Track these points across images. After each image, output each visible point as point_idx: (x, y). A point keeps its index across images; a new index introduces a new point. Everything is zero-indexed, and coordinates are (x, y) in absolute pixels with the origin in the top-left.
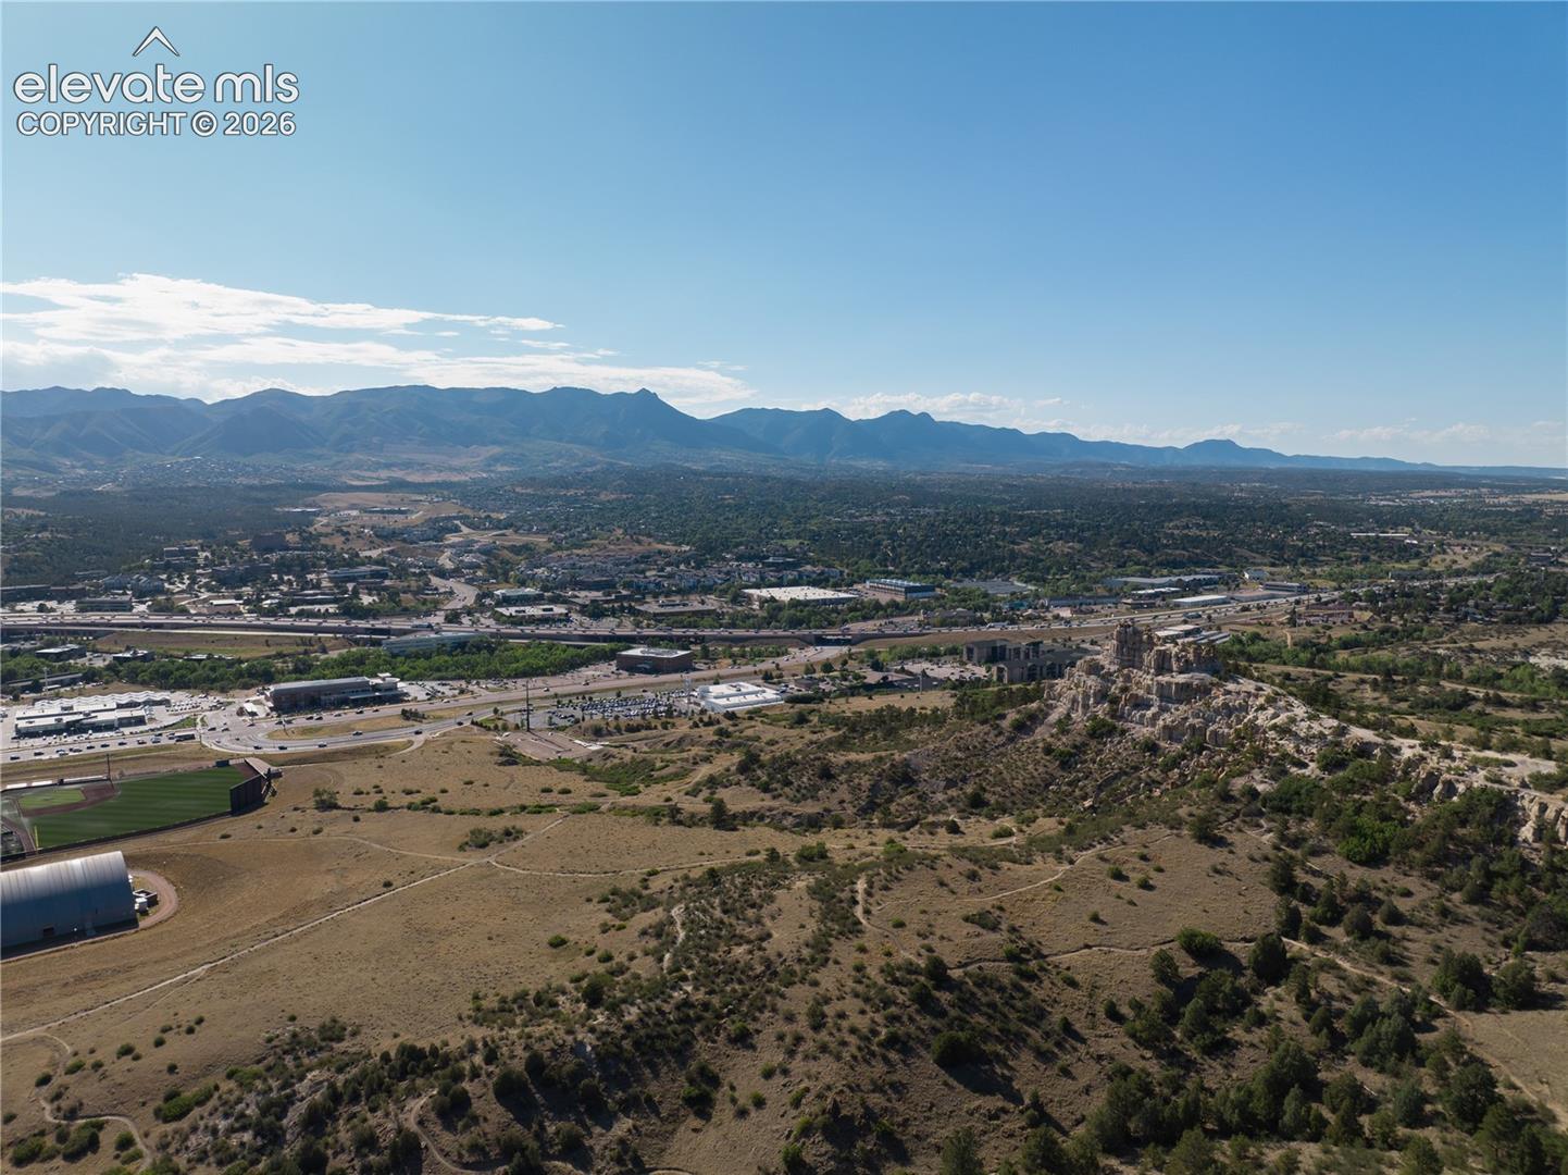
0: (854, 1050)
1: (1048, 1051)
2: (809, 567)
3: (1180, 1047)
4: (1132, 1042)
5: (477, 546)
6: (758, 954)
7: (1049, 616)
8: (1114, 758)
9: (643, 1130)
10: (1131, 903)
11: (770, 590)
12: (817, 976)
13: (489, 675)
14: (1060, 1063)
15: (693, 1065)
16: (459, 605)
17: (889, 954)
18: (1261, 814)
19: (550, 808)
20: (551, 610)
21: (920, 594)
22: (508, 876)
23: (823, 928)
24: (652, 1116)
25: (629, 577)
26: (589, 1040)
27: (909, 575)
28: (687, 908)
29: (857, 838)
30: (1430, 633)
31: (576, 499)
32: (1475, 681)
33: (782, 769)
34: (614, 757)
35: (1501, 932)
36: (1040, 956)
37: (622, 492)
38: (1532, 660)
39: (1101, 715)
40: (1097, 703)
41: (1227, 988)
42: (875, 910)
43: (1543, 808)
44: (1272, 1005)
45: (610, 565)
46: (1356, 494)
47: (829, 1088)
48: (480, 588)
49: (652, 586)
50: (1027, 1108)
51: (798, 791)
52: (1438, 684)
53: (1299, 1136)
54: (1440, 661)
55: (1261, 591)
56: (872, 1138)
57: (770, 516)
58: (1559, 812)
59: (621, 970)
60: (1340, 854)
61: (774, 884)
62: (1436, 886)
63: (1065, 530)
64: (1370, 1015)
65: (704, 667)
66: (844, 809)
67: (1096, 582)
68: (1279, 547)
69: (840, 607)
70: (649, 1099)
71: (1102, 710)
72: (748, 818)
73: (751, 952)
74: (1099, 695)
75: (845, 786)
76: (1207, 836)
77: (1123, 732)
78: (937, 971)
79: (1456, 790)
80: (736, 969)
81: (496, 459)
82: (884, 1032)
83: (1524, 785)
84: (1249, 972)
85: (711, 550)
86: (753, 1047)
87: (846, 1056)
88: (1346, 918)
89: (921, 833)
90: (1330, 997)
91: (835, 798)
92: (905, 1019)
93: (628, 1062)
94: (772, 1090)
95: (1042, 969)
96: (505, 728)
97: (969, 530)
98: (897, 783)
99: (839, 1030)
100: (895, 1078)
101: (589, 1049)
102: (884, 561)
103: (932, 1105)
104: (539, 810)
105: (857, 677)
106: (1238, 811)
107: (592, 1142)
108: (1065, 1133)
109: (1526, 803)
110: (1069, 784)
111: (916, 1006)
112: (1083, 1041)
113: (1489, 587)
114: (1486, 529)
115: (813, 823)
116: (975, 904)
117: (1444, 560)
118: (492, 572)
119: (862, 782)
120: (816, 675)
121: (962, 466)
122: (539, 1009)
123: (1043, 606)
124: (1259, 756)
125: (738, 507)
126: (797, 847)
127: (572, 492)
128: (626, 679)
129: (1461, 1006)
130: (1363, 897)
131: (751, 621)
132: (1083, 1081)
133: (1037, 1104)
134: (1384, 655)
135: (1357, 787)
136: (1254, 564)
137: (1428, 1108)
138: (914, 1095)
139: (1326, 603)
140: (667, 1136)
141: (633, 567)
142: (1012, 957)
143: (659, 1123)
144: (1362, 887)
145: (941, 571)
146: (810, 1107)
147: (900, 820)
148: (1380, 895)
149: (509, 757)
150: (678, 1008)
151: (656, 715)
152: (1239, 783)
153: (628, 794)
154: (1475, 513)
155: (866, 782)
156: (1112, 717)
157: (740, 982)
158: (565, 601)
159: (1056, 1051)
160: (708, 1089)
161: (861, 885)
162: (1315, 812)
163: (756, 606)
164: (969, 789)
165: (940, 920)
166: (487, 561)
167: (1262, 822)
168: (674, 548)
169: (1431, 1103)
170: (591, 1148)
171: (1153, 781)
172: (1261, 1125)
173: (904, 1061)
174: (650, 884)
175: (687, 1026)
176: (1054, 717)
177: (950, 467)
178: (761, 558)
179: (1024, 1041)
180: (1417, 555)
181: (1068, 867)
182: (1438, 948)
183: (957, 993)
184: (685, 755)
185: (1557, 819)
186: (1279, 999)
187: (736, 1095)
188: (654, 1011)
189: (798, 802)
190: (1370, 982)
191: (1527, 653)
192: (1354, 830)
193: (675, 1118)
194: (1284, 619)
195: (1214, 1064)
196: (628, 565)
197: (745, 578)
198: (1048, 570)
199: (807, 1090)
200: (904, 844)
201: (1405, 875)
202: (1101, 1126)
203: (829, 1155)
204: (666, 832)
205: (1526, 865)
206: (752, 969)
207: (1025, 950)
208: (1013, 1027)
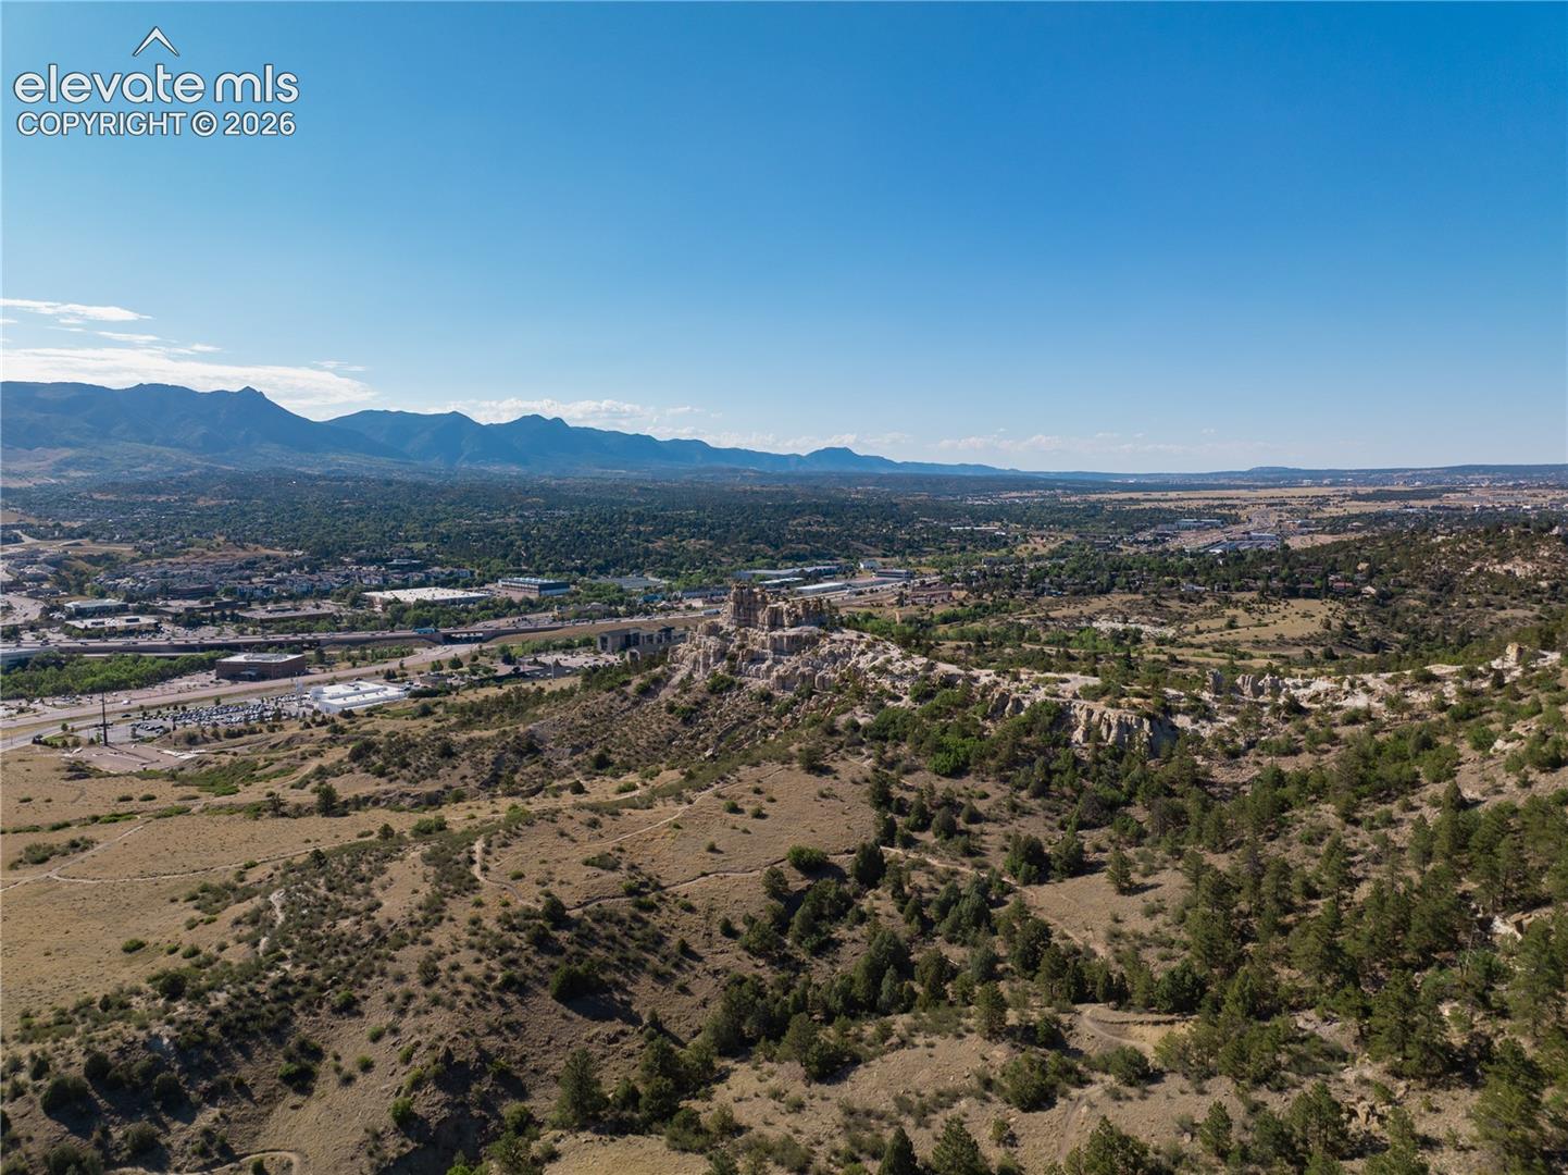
0: (468, 998)
1: (666, 973)
2: (437, 569)
3: (790, 952)
4: (746, 954)
5: (42, 557)
6: (365, 923)
7: (682, 606)
8: (733, 710)
9: (233, 1117)
10: (746, 831)
11: (394, 592)
12: (430, 935)
13: (56, 692)
14: (677, 982)
15: (292, 1042)
16: (20, 621)
17: (506, 904)
18: (862, 743)
19: (130, 816)
20: (137, 620)
21: (555, 591)
22: (73, 888)
23: (437, 889)
24: (244, 1100)
25: (231, 584)
26: (165, 1033)
27: (543, 573)
28: (287, 891)
29: (479, 808)
30: (1014, 606)
31: (167, 506)
32: (1047, 643)
33: (399, 752)
34: (210, 763)
35: (1058, 818)
36: (658, 887)
37: (224, 497)
38: (1095, 625)
39: (720, 672)
40: (716, 662)
41: (832, 894)
42: (493, 866)
43: (1090, 713)
44: (871, 903)
45: (209, 572)
46: (955, 496)
47: (441, 1038)
48: (47, 601)
49: (258, 593)
50: (646, 1027)
51: (416, 772)
52: (1020, 646)
53: (894, 1010)
54: (1022, 629)
55: (875, 578)
56: (488, 1080)
57: (395, 519)
58: (1102, 715)
59: (209, 962)
60: (929, 770)
61: (387, 857)
62: (1007, 787)
63: (697, 528)
64: (955, 897)
65: (319, 671)
66: (466, 784)
67: (726, 576)
68: (889, 540)
69: (470, 606)
70: (240, 1084)
71: (721, 668)
72: (360, 803)
73: (358, 923)
74: (718, 655)
75: (468, 762)
76: (815, 766)
77: (741, 686)
78: (556, 913)
79: (1023, 705)
80: (341, 941)
81: (68, 463)
82: (500, 977)
83: (1076, 697)
84: (852, 880)
85: (328, 554)
86: (360, 1014)
87: (460, 1004)
88: (933, 822)
89: (544, 797)
90: (920, 890)
91: (457, 774)
92: (522, 961)
93: (214, 1049)
94: (381, 1053)
95: (661, 899)
96: (76, 744)
97: (604, 530)
98: (520, 753)
99: (453, 981)
100: (512, 1018)
101: (166, 1041)
102: (517, 561)
103: (551, 1039)
104: (115, 818)
105: (487, 671)
106: (842, 743)
107: (169, 1139)
108: (683, 1045)
109: (1077, 711)
110: (691, 738)
111: (535, 948)
112: (700, 959)
113: (1062, 568)
114: (1059, 522)
115: (434, 801)
116: (594, 849)
117: (1026, 548)
118: (63, 583)
119: (485, 756)
120: (444, 672)
121: (597, 471)
122: (107, 1014)
123: (676, 598)
124: (860, 694)
125: (359, 511)
126: (414, 823)
127: (163, 498)
128: (226, 687)
129: (1027, 882)
130: (950, 803)
131: (373, 623)
132: (700, 996)
133: (656, 1023)
134: (978, 626)
135: (944, 712)
136: (868, 556)
137: (1000, 967)
138: (531, 1032)
139: (929, 585)
140: (260, 1119)
141: (236, 574)
142: (630, 892)
143: (252, 1106)
144: (948, 794)
145: (576, 569)
146: (422, 1060)
147: (524, 788)
148: (963, 800)
149: (79, 771)
150: (274, 987)
151: (262, 719)
152: (843, 719)
153: (224, 794)
154: (1052, 510)
155: (489, 756)
156: (731, 673)
157: (346, 953)
158: (154, 612)
159: (674, 971)
160: (309, 1063)
161: (478, 846)
162: (909, 737)
163: (378, 609)
164: (594, 753)
165: (560, 867)
166: (56, 572)
167: (863, 750)
168: (285, 554)
169: (1002, 962)
170: (169, 1146)
171: (769, 727)
172: (862, 1007)
173: (521, 1002)
174: (247, 876)
175: (285, 1003)
176: (676, 679)
177: (585, 472)
178: (384, 561)
179: (643, 967)
180: (1006, 544)
181: (687, 807)
182: (1008, 837)
183: (575, 930)
184: (293, 752)
185: (1100, 721)
186: (878, 898)
187: (341, 1064)
188: (246, 993)
189: (417, 782)
190: (955, 873)
191: (1091, 619)
192: (940, 747)
193: (271, 1099)
194: (893, 600)
195: (820, 962)
196: (231, 571)
197: (365, 581)
198: (681, 566)
199: (418, 1044)
200: (528, 808)
201: (983, 781)
202: (716, 1030)
203: (443, 1103)
204: (268, 825)
205: (1077, 761)
206: (359, 938)
207: (645, 885)
208: (631, 955)
